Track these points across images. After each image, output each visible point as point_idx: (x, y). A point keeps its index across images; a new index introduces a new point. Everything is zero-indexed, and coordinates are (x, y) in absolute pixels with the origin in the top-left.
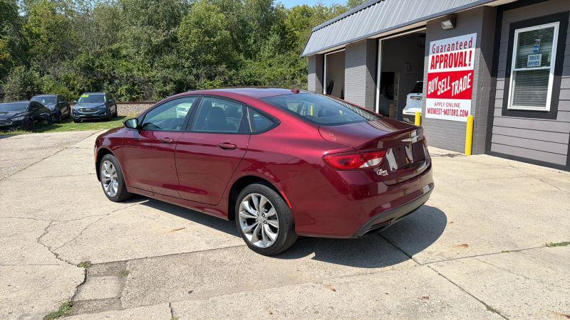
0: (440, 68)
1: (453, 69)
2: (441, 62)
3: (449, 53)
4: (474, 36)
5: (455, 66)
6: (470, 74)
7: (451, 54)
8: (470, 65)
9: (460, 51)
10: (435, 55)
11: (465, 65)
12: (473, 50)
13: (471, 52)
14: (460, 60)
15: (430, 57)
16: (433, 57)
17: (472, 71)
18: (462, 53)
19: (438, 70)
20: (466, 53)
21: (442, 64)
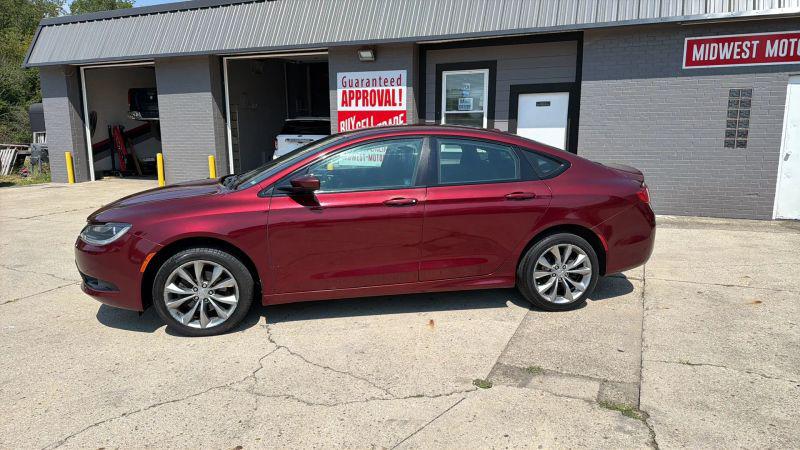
0: (357, 105)
1: (377, 108)
2: (358, 99)
3: (369, 89)
4: (404, 73)
5: (380, 104)
6: (402, 115)
7: (373, 91)
8: (400, 105)
9: (385, 88)
10: (348, 90)
11: (394, 105)
12: (404, 88)
13: (400, 91)
14: (387, 98)
15: (340, 92)
16: (344, 92)
17: (404, 112)
18: (388, 91)
19: (353, 108)
20: (393, 91)
21: (360, 102)
